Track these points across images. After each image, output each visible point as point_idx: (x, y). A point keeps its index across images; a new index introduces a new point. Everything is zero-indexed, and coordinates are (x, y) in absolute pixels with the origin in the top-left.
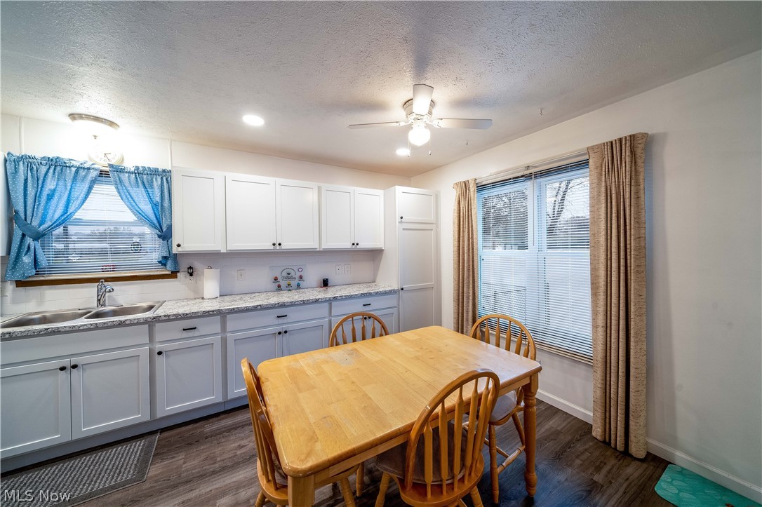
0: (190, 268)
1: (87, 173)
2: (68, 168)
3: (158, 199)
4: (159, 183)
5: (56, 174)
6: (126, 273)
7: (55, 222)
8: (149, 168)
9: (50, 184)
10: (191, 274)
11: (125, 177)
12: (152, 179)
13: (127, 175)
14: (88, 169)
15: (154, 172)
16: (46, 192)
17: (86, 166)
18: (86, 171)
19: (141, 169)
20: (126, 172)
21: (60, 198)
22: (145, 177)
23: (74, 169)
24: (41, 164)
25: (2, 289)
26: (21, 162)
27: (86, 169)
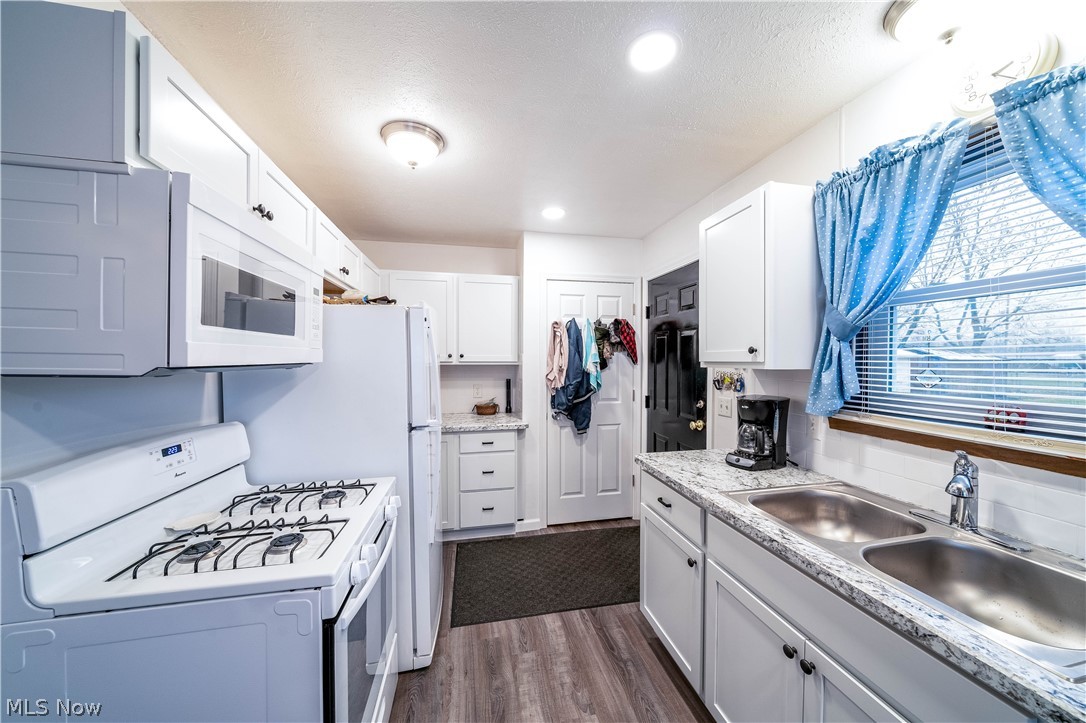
2: (898, 165)
7: (870, 301)
9: (869, 216)
14: (940, 142)
16: (858, 237)
18: (935, 149)
23: (909, 159)
24: (855, 180)
25: (814, 427)
26: (830, 191)
27: (935, 145)
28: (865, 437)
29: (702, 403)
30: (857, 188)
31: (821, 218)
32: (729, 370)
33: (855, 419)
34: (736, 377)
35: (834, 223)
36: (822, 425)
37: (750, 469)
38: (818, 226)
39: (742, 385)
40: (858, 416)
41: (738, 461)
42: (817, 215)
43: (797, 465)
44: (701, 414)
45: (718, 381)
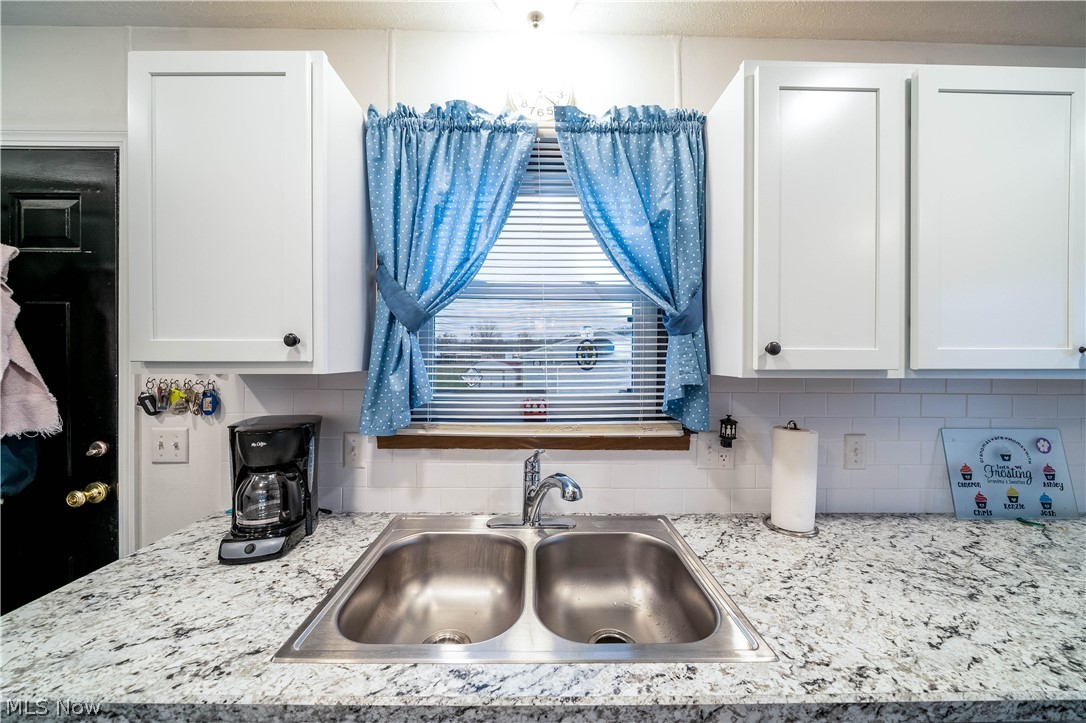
0: (728, 422)
1: (509, 145)
2: (473, 134)
3: (666, 204)
4: (670, 153)
5: (452, 151)
6: (578, 428)
7: (447, 285)
8: (646, 109)
9: (441, 181)
10: (727, 442)
11: (589, 144)
12: (649, 144)
13: (594, 137)
14: (513, 130)
15: (658, 122)
16: (434, 199)
17: (509, 121)
18: (508, 135)
19: (625, 116)
20: (593, 130)
21: (456, 219)
22: (633, 138)
23: (485, 134)
24: (425, 127)
25: (356, 451)
26: (391, 128)
27: (509, 130)
28: (424, 451)
29: (103, 446)
30: (429, 139)
31: (376, 160)
32: (181, 377)
33: (421, 432)
34: (200, 389)
35: (398, 173)
36: (367, 447)
37: (279, 554)
38: (371, 170)
39: (216, 404)
40: (423, 428)
41: (252, 548)
42: (371, 154)
43: (330, 512)
44: (107, 470)
45: (152, 399)
